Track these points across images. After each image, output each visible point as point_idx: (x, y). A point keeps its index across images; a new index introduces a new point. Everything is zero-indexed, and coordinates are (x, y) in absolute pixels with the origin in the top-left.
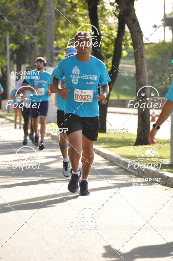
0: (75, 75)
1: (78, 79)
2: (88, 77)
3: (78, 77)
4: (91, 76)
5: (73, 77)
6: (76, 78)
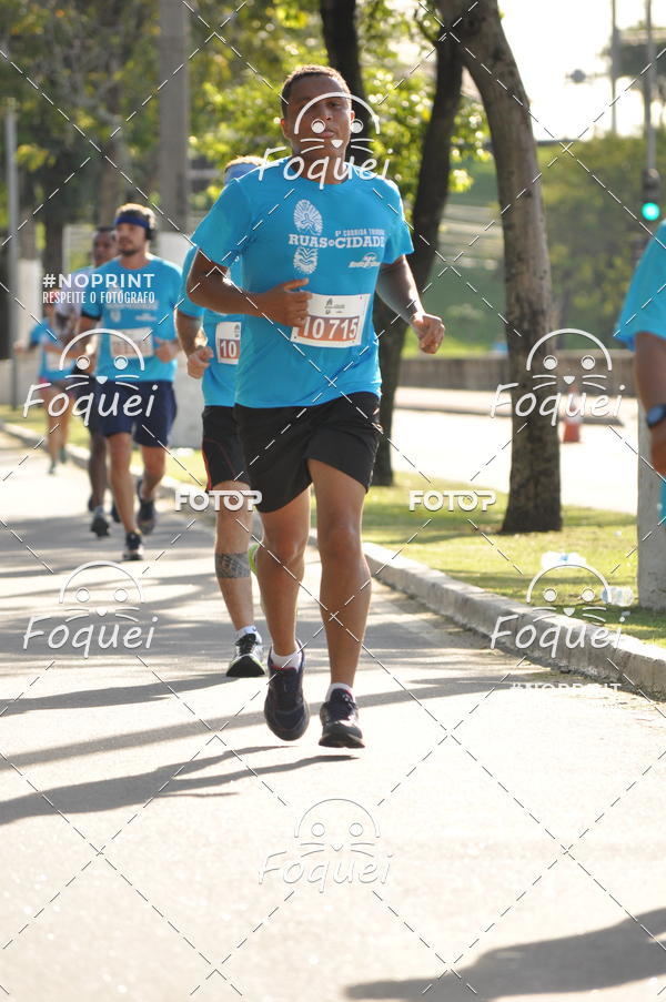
0: (307, 232)
1: (320, 250)
2: (355, 239)
3: (319, 243)
4: (368, 235)
5: (299, 240)
6: (311, 248)
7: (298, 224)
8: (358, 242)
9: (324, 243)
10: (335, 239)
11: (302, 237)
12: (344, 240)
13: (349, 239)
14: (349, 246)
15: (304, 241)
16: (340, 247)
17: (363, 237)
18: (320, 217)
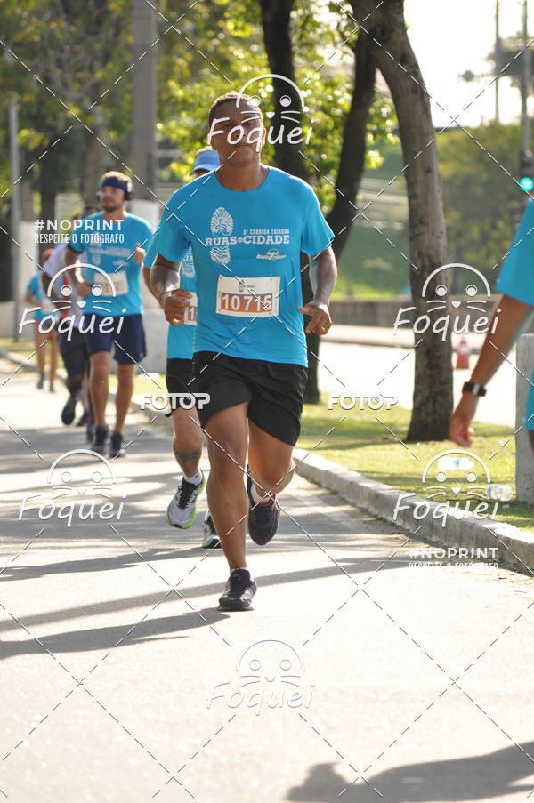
0: (220, 235)
2: (259, 237)
3: (229, 241)
4: (270, 234)
5: (213, 242)
6: (223, 246)
7: (213, 229)
8: (261, 240)
9: (234, 241)
10: (243, 237)
11: (215, 239)
12: (250, 237)
13: (256, 237)
14: (254, 242)
15: (217, 242)
16: (247, 243)
17: (266, 236)
18: (231, 220)
